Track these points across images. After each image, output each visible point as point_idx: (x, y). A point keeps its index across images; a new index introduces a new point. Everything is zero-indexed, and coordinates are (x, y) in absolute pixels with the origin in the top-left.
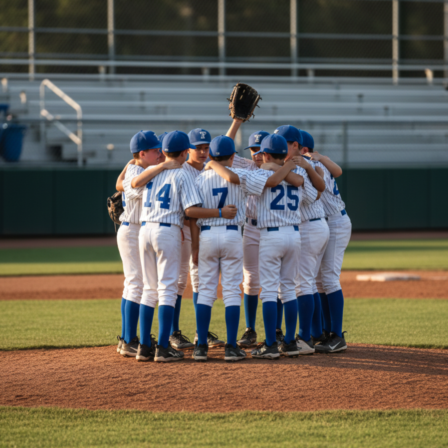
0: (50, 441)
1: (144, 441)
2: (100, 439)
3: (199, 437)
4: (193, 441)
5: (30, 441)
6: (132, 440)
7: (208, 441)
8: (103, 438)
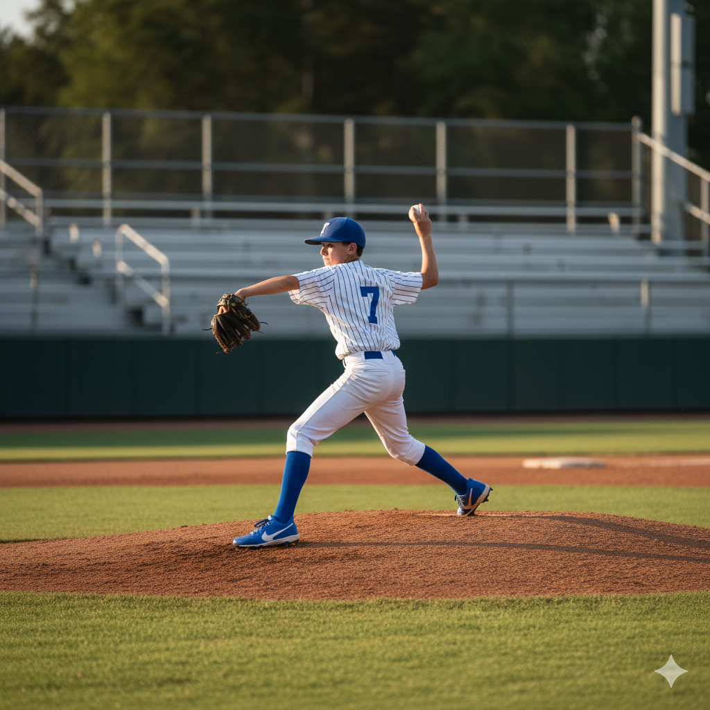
0: (130, 635)
1: (251, 634)
2: (195, 634)
3: (320, 630)
4: (312, 636)
5: (105, 635)
6: (236, 633)
7: (332, 635)
8: (197, 631)
